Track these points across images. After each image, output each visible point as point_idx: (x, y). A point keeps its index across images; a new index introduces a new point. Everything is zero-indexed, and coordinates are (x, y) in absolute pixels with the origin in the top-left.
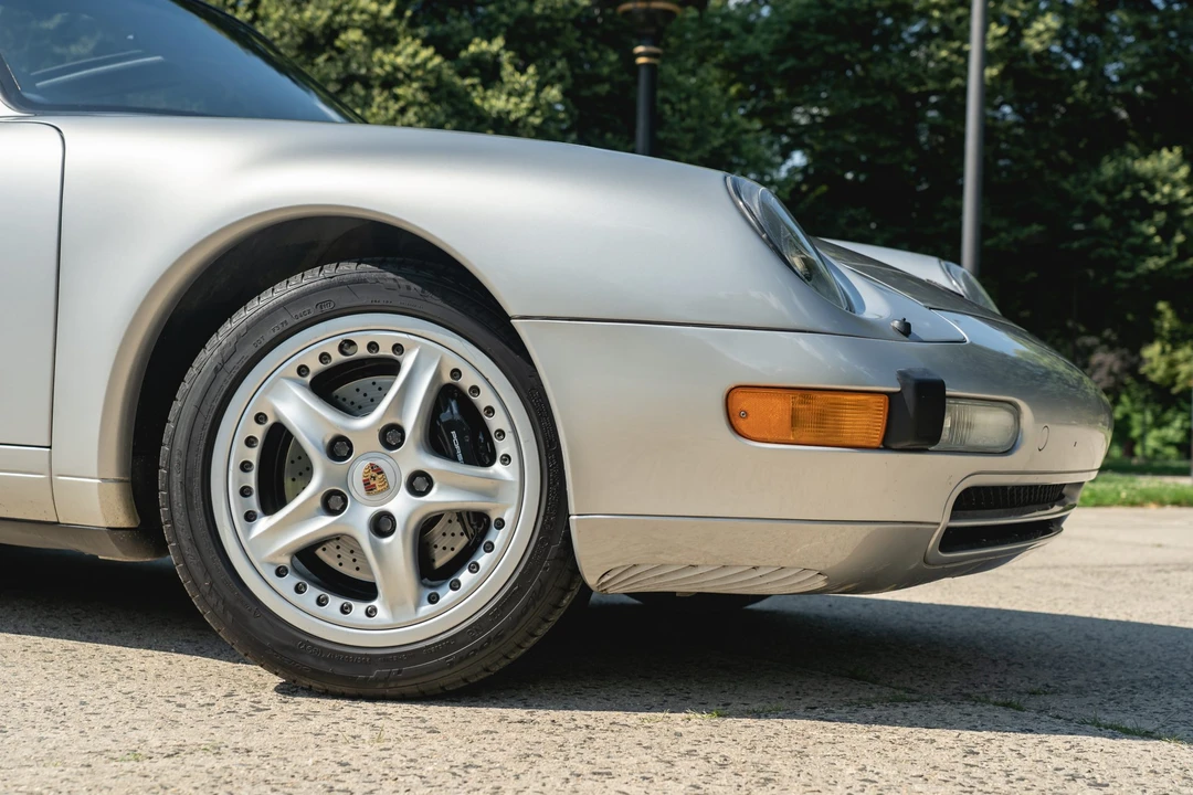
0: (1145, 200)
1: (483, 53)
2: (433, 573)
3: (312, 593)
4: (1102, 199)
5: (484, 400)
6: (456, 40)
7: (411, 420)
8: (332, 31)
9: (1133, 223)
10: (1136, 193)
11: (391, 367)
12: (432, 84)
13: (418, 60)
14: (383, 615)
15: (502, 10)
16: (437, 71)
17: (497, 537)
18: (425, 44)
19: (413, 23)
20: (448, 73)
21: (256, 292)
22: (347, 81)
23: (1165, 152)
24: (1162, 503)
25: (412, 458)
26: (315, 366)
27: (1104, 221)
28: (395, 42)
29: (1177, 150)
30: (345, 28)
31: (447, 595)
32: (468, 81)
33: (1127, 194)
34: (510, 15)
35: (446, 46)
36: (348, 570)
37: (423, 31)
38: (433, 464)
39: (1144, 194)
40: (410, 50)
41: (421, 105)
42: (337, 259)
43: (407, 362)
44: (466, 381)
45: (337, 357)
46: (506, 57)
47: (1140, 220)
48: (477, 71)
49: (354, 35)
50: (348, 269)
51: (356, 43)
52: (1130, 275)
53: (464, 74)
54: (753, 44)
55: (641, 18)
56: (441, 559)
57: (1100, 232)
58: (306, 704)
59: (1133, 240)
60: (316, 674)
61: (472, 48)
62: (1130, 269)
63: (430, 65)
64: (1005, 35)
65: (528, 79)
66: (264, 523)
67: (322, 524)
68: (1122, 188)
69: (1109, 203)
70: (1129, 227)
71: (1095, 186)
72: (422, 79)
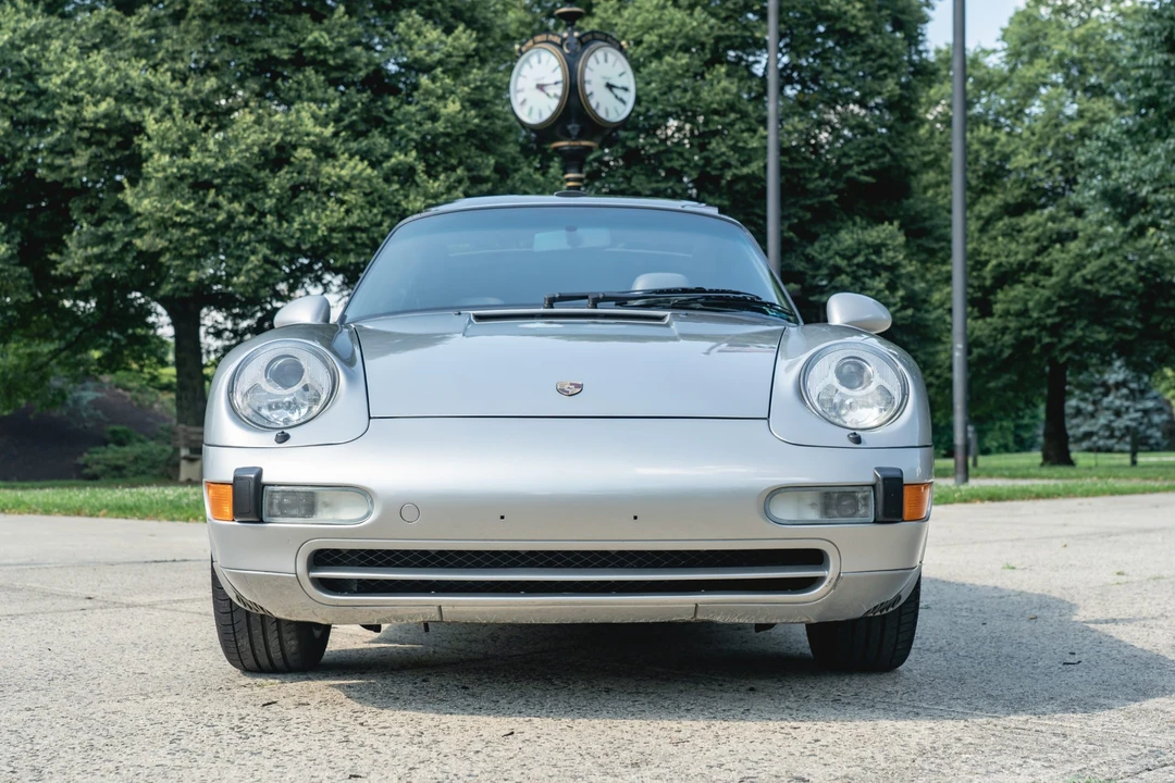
0: (874, 262)
1: (400, 163)
4: (843, 263)
6: (379, 153)
8: (286, 150)
9: (867, 280)
10: (867, 257)
12: (367, 190)
13: (356, 172)
15: (410, 129)
16: (370, 180)
18: (362, 160)
19: (346, 141)
20: (378, 180)
23: (886, 224)
27: (845, 279)
28: (336, 158)
29: (896, 223)
30: (295, 147)
32: (392, 187)
33: (860, 259)
34: (418, 132)
37: (353, 145)
39: (874, 257)
40: (350, 165)
41: (362, 207)
46: (420, 167)
47: (872, 278)
48: (396, 178)
49: (304, 153)
51: (305, 159)
53: (388, 181)
61: (393, 160)
63: (364, 175)
68: (855, 256)
69: (849, 265)
70: (864, 283)
71: (837, 253)
72: (360, 187)
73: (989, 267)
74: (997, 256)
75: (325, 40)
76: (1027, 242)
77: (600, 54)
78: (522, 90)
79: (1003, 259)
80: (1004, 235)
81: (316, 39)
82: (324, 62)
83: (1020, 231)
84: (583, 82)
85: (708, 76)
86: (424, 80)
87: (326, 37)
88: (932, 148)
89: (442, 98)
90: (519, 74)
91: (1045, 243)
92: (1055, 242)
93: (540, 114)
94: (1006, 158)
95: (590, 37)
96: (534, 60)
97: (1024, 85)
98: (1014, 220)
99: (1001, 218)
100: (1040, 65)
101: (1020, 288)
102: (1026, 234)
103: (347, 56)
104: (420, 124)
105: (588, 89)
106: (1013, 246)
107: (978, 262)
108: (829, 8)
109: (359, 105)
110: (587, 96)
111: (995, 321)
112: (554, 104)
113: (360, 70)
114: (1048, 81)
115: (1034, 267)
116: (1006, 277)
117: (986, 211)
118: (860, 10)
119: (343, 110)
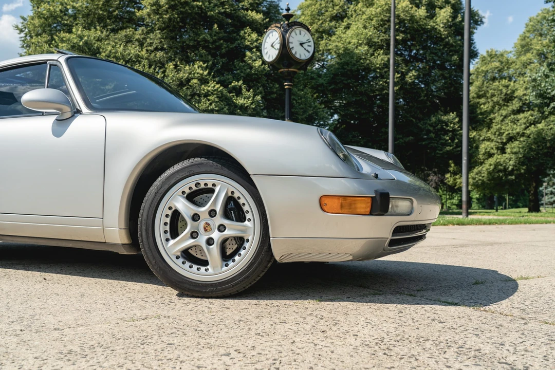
0: (445, 129)
1: (236, 86)
2: (226, 257)
3: (188, 264)
4: (431, 129)
5: (241, 201)
6: (227, 82)
7: (219, 208)
8: (188, 80)
10: (442, 126)
11: (212, 191)
12: (220, 95)
13: (215, 88)
14: (211, 271)
15: (242, 72)
16: (221, 91)
17: (247, 245)
18: (217, 83)
19: (214, 77)
20: (225, 92)
21: (168, 168)
22: (193, 95)
23: (451, 113)
24: (454, 224)
25: (219, 220)
26: (188, 191)
27: (432, 135)
28: (208, 83)
30: (192, 79)
31: (231, 264)
32: (231, 95)
33: (439, 126)
34: (244, 73)
35: (223, 83)
36: (199, 256)
37: (217, 79)
38: (226, 222)
39: (445, 127)
40: (213, 85)
41: (217, 102)
42: (194, 157)
43: (217, 189)
44: (236, 195)
45: (194, 188)
46: (243, 86)
47: (444, 135)
48: (234, 91)
49: (195, 81)
50: (197, 160)
51: (196, 84)
52: (441, 152)
53: (230, 93)
54: (321, 81)
55: (286, 74)
56: (229, 252)
57: (432, 139)
58: (187, 300)
59: (442, 141)
60: (189, 290)
61: (233, 84)
62: (441, 150)
63: (219, 90)
64: (400, 77)
65: (251, 93)
66: (172, 242)
67: (191, 242)
68: (437, 125)
69: (434, 129)
70: (441, 137)
71: (429, 125)
72: (217, 94)
73: (505, 135)
74: (508, 130)
75: (208, 38)
76: (521, 125)
77: (297, 31)
78: (266, 48)
79: (510, 132)
80: (511, 122)
81: (204, 37)
82: (208, 46)
83: (518, 121)
84: (289, 43)
85: (376, 55)
86: (248, 53)
87: (209, 36)
88: (483, 89)
89: (255, 60)
90: (265, 42)
91: (528, 125)
92: (532, 124)
93: (272, 57)
94: (513, 92)
95: (293, 24)
96: (271, 35)
97: (521, 63)
98: (515, 116)
99: (510, 116)
100: (529, 55)
101: (517, 142)
102: (520, 121)
103: (217, 44)
104: (245, 70)
105: (291, 46)
106: (515, 126)
107: (500, 133)
108: (429, 27)
109: (221, 63)
110: (290, 49)
111: (507, 155)
112: (277, 52)
113: (222, 49)
114: (532, 61)
115: (523, 135)
116: (511, 139)
117: (504, 113)
118: (443, 27)
119: (214, 65)
